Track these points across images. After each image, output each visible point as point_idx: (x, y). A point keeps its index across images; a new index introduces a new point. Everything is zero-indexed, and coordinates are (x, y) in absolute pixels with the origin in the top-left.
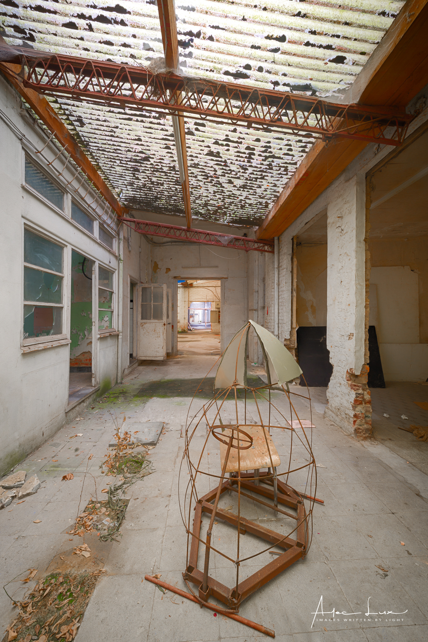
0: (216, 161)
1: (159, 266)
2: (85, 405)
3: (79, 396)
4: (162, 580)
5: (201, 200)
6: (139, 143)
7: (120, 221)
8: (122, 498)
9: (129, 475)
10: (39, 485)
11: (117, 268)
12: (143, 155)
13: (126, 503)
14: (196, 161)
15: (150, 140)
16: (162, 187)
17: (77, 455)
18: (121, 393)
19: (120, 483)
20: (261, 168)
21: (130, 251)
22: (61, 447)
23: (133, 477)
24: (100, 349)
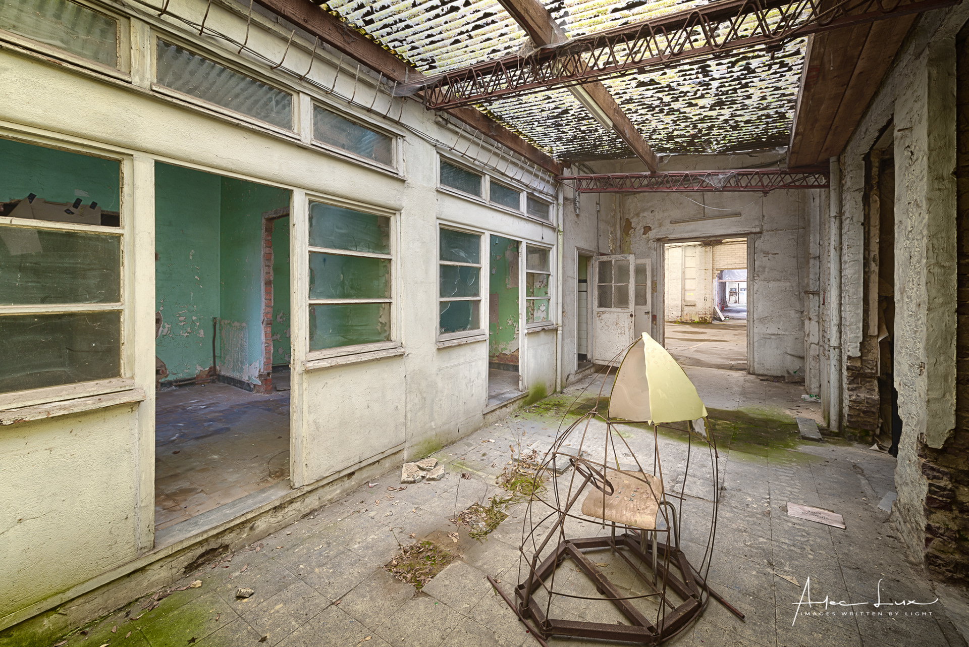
0: (654, 89)
1: (633, 225)
2: (508, 410)
3: (500, 400)
4: (498, 585)
5: (660, 134)
6: (550, 101)
7: (558, 182)
8: (503, 511)
9: (519, 494)
10: (444, 475)
11: (555, 243)
12: (560, 110)
13: (503, 517)
14: (626, 97)
15: (561, 95)
16: (596, 133)
17: (482, 460)
18: (555, 405)
19: (507, 498)
20: (732, 76)
21: (578, 215)
22: (472, 448)
23: (521, 497)
24: (528, 347)
